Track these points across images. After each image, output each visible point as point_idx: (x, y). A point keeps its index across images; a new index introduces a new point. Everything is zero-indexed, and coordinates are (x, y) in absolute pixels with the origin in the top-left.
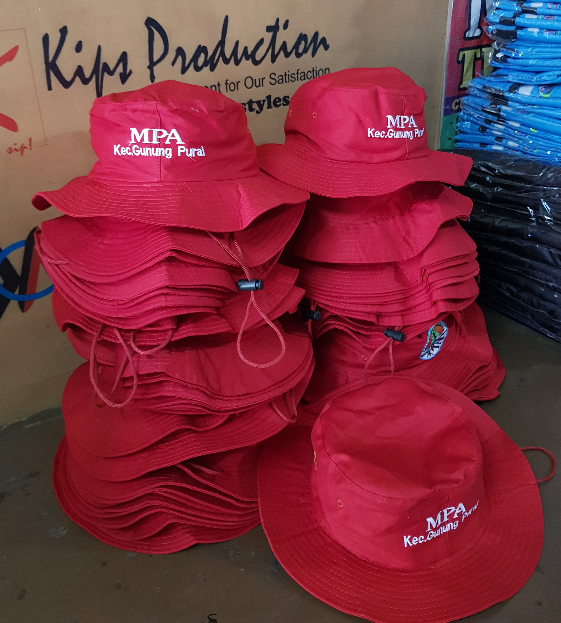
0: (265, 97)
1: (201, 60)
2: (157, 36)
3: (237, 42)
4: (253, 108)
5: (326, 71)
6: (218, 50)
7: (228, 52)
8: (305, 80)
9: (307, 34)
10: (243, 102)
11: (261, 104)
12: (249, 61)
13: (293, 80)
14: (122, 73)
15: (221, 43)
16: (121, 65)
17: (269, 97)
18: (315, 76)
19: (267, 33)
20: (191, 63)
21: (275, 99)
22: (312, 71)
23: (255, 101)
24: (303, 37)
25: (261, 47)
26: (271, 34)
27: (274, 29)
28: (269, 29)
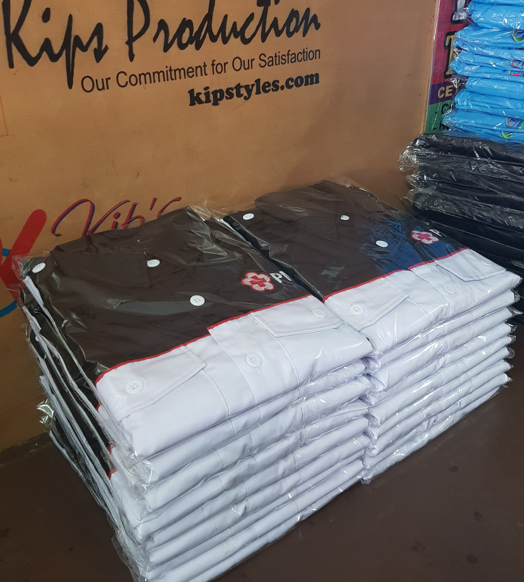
0: (254, 81)
1: (186, 36)
2: (137, 7)
3: (226, 17)
4: (241, 93)
5: (316, 53)
6: (204, 25)
7: (215, 28)
8: (296, 62)
9: (299, 11)
10: (230, 87)
11: (249, 88)
12: (238, 38)
13: (284, 62)
14: (95, 49)
15: (209, 18)
16: (95, 39)
17: (258, 81)
18: (305, 58)
19: (258, 7)
20: (175, 39)
21: (264, 83)
22: (303, 52)
23: (244, 85)
24: (294, 14)
25: (251, 23)
26: (262, 8)
27: (265, 2)
28: (260, 2)
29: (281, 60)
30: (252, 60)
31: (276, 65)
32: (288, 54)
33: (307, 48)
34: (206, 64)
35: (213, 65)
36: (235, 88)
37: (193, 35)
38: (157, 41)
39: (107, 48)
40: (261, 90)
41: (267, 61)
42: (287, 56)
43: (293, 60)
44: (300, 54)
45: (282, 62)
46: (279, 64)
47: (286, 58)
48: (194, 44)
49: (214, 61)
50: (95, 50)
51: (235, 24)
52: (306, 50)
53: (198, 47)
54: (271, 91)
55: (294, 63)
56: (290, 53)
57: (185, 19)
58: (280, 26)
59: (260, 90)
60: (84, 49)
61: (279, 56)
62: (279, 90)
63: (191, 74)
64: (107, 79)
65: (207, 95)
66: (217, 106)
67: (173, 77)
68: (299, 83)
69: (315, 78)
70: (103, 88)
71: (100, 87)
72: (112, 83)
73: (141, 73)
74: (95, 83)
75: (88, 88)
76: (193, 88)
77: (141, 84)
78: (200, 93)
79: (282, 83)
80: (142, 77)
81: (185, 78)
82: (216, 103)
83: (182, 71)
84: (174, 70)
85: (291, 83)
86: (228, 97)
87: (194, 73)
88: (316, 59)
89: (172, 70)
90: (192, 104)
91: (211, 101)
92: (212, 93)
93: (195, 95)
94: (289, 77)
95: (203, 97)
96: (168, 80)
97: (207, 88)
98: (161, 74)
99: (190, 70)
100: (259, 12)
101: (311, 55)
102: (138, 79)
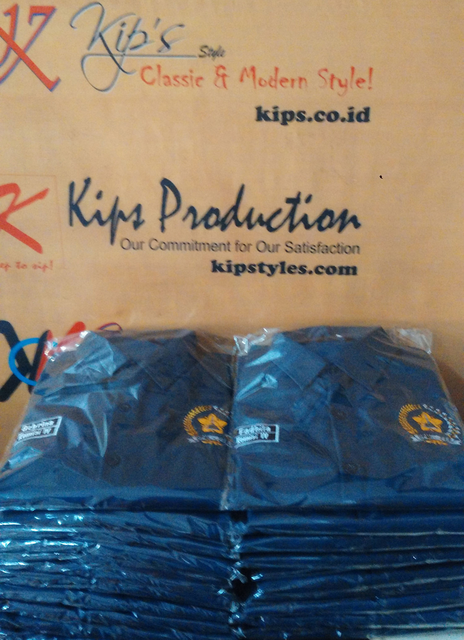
0: (278, 263)
1: (212, 219)
2: (171, 195)
3: (252, 209)
4: (265, 270)
5: (354, 249)
6: (230, 214)
7: (241, 217)
9: (334, 211)
10: (252, 263)
11: (273, 268)
12: (264, 227)
13: (313, 251)
14: (135, 221)
15: (235, 208)
16: (135, 215)
17: (283, 264)
18: (340, 251)
19: (286, 204)
20: (202, 221)
21: (289, 266)
22: (337, 246)
23: (267, 264)
24: (328, 213)
25: (279, 216)
26: (291, 205)
27: (294, 201)
28: (289, 201)
29: (310, 249)
30: (278, 245)
31: (304, 252)
32: (319, 246)
33: (343, 243)
34: (230, 243)
35: (237, 244)
36: (258, 265)
37: (219, 220)
38: (186, 221)
39: (143, 221)
40: (286, 271)
41: (294, 248)
43: (325, 251)
45: (311, 251)
46: (308, 252)
47: (316, 249)
48: (220, 226)
49: (238, 241)
51: (261, 216)
52: (341, 245)
53: (223, 229)
54: (297, 273)
55: (327, 253)
56: (322, 244)
57: (212, 207)
58: (311, 221)
59: (284, 270)
60: (125, 219)
61: (308, 245)
62: (306, 274)
63: (214, 249)
64: (142, 243)
65: (229, 267)
66: (238, 277)
67: (198, 249)
68: (331, 271)
69: (351, 269)
70: (138, 249)
71: (136, 247)
72: (146, 246)
73: (169, 242)
74: (131, 244)
75: (126, 247)
76: (216, 259)
77: (169, 249)
78: (223, 264)
79: (310, 268)
80: (171, 245)
81: (209, 250)
82: (237, 273)
83: (207, 246)
84: (200, 243)
85: (321, 270)
86: (250, 271)
87: (218, 248)
88: (354, 253)
89: (198, 244)
90: (214, 271)
91: (232, 272)
92: (234, 266)
93: (217, 265)
94: (321, 265)
95: (225, 268)
96: (193, 250)
97: (229, 261)
98: (187, 245)
99: (215, 246)
100: (287, 208)
101: (348, 250)
102: (167, 246)
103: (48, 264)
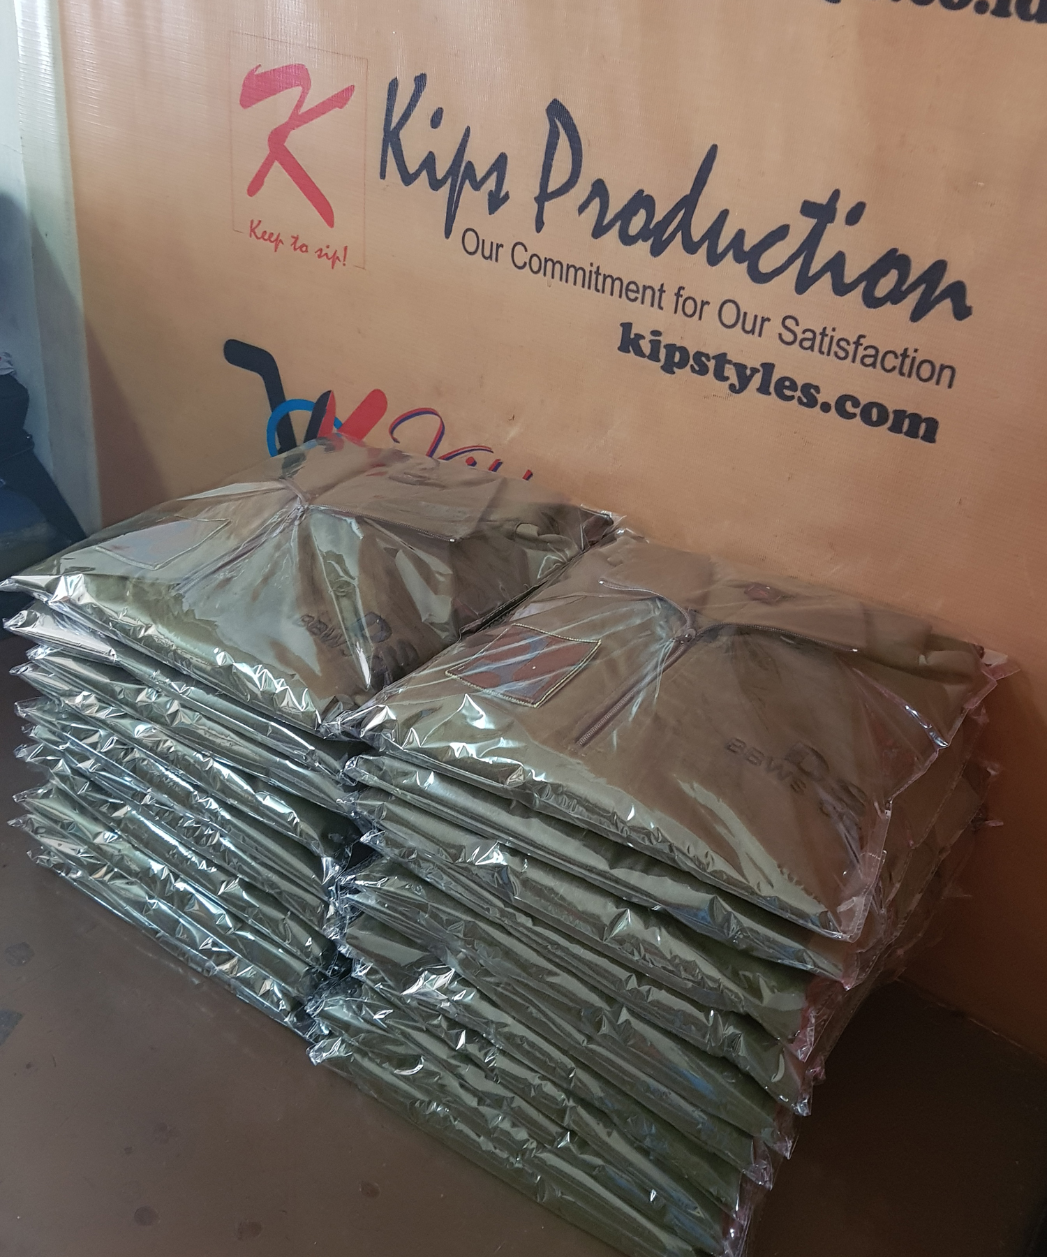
0: (760, 363)
1: (637, 223)
2: (564, 145)
3: (725, 213)
4: (726, 374)
5: (942, 373)
6: (677, 216)
7: (699, 228)
8: (875, 367)
9: (911, 258)
10: (703, 350)
11: (745, 374)
12: (742, 264)
13: (842, 354)
14: (491, 191)
15: (688, 204)
16: (494, 177)
17: (768, 368)
18: (906, 369)
19: (801, 216)
20: (617, 221)
21: (782, 378)
22: (901, 355)
23: (734, 361)
24: (894, 260)
25: (779, 245)
26: (811, 222)
27: (820, 213)
28: (808, 208)
29: (835, 348)
30: (764, 320)
31: (823, 353)
32: (858, 344)
33: (916, 351)
34: (664, 289)
35: (678, 295)
36: (714, 358)
37: (651, 227)
38: (583, 214)
39: (507, 196)
40: (772, 389)
41: (800, 336)
42: (854, 346)
43: (869, 361)
44: (890, 356)
45: (836, 354)
46: (828, 354)
47: (850, 349)
48: (650, 242)
49: (681, 288)
50: (491, 193)
51: (741, 234)
52: (911, 353)
53: (657, 250)
54: (795, 401)
55: (871, 368)
56: (865, 342)
57: (642, 191)
58: (850, 275)
59: (769, 387)
60: (477, 186)
61: (832, 337)
62: (814, 409)
63: (632, 295)
64: (499, 246)
65: (655, 345)
66: (669, 375)
67: (600, 287)
68: (874, 417)
69: (923, 426)
70: (490, 257)
71: (487, 253)
72: (504, 253)
73: (548, 258)
74: (480, 243)
75: (471, 249)
76: (630, 321)
77: (545, 274)
78: (643, 337)
79: (828, 395)
80: (550, 264)
81: (620, 296)
82: (668, 368)
83: (617, 283)
84: (604, 275)
85: (849, 406)
86: (697, 368)
87: (640, 296)
88: (938, 383)
89: (600, 274)
90: (623, 348)
91: (659, 360)
92: (665, 347)
93: (632, 336)
94: (851, 394)
95: (646, 347)
96: (589, 288)
97: (656, 333)
98: (580, 272)
99: (635, 288)
100: (802, 227)
101: (926, 371)
102: (543, 265)
103: (340, 254)
